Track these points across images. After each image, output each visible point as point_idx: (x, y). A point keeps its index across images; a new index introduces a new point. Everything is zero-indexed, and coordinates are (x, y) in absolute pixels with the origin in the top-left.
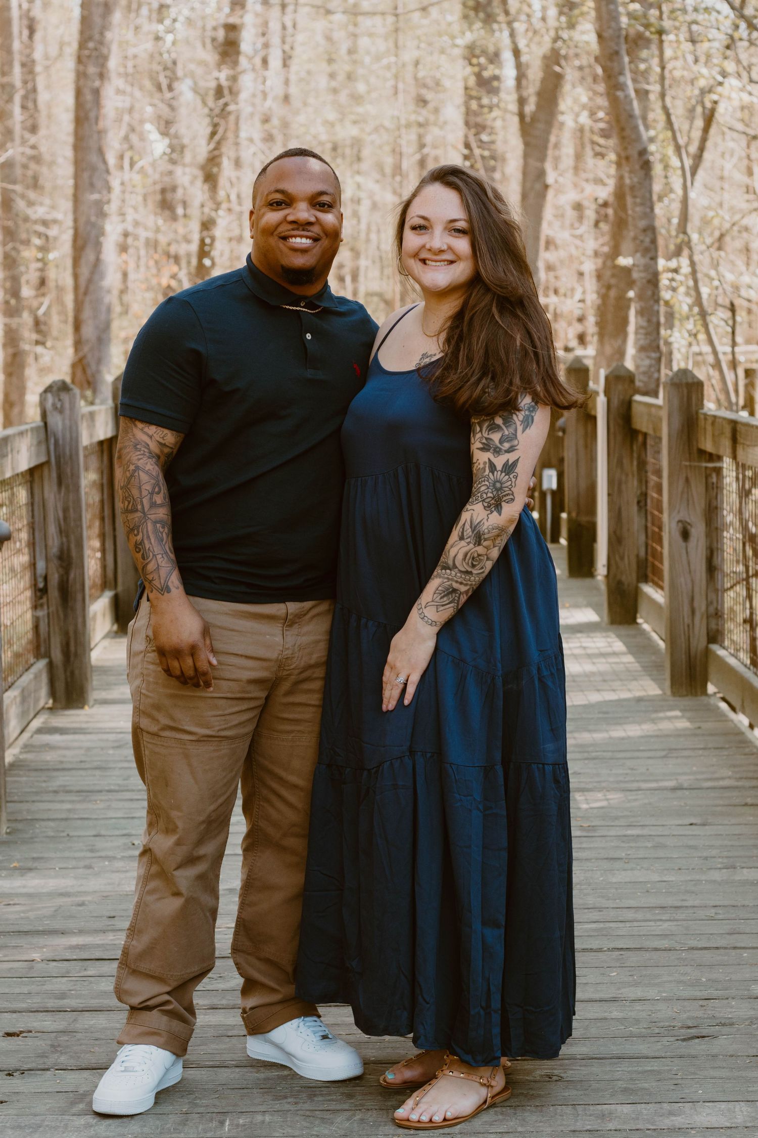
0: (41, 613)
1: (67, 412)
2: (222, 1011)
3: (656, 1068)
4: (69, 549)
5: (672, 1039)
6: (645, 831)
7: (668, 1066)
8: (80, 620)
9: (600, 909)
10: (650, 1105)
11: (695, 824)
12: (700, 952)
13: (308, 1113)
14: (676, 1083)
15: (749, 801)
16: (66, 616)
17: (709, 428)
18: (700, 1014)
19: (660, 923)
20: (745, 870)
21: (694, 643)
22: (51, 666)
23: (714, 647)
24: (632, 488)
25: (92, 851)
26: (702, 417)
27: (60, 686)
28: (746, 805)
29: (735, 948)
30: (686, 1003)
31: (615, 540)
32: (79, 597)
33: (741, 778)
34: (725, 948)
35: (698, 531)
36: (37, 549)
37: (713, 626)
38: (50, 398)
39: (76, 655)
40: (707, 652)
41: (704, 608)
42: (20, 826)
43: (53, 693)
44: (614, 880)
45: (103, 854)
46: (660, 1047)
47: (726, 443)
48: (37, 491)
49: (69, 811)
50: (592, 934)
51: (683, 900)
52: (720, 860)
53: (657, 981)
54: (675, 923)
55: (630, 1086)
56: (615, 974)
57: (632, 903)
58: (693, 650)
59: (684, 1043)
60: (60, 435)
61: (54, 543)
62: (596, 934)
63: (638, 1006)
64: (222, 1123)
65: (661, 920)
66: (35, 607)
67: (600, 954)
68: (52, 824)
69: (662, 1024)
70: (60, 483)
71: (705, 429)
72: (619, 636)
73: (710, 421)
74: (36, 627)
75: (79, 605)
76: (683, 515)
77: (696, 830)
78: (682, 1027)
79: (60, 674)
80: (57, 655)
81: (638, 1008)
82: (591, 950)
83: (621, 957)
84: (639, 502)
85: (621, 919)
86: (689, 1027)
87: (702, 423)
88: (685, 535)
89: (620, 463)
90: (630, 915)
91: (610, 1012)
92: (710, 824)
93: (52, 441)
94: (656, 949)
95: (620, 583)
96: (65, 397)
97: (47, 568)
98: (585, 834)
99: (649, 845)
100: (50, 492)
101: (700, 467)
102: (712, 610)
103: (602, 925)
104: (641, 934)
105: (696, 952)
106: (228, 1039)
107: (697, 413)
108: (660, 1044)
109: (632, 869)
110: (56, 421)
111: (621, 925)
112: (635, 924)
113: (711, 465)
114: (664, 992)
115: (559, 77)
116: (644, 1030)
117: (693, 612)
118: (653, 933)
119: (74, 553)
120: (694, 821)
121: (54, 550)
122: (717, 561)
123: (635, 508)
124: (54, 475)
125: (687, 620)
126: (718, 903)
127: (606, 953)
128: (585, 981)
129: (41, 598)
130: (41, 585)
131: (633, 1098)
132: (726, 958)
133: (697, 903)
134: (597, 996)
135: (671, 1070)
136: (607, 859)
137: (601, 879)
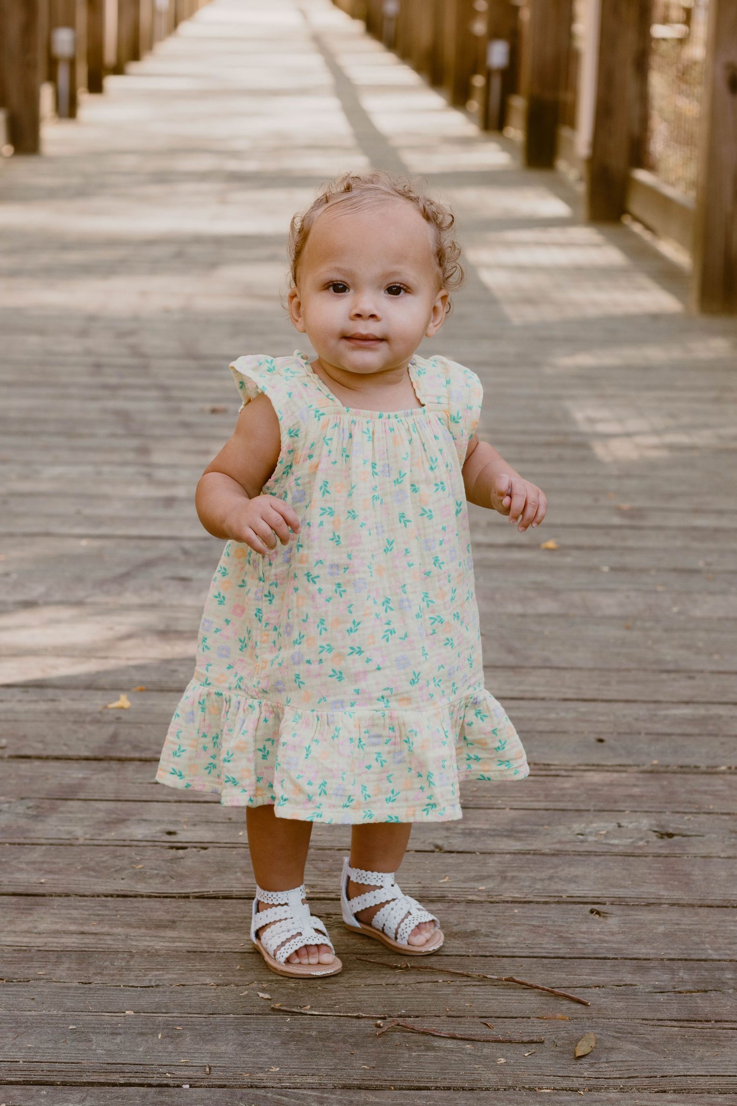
6: (725, 522)
9: (690, 674)
44: (697, 613)
50: (688, 729)
58: (733, 253)
62: (696, 730)
67: (716, 780)
76: (733, 56)
82: (695, 770)
85: (732, 697)
88: (734, 85)
95: (605, 169)
98: (625, 521)
103: (702, 711)
109: (723, 592)
111: (736, 711)
125: (729, 208)
127: (727, 777)
128: (704, 851)
136: (675, 570)
137: (675, 609)
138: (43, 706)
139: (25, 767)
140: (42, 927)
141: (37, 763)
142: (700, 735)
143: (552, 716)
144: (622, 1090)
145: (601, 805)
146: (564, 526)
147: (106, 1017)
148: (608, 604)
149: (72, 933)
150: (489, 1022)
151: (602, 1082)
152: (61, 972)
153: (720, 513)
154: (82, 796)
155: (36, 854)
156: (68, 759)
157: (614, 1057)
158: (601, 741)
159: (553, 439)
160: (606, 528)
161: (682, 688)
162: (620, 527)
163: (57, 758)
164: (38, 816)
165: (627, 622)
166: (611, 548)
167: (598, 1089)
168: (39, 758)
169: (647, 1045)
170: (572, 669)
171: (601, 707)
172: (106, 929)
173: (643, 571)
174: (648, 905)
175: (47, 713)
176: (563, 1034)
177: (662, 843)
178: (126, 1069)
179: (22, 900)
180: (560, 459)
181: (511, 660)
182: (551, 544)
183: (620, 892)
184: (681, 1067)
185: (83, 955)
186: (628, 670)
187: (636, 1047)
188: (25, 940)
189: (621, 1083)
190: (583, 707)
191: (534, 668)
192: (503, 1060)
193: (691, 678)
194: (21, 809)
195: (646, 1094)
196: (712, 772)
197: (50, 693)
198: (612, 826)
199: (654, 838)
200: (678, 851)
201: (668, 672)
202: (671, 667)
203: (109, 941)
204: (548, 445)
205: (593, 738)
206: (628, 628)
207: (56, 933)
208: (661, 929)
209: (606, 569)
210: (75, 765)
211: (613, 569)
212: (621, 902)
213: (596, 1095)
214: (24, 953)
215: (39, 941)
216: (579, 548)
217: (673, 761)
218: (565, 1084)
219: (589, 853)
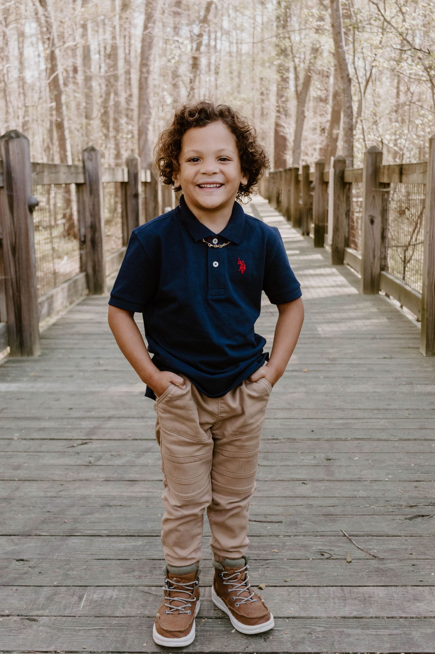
0: (83, 252)
1: (94, 161)
2: (112, 483)
3: (396, 547)
4: (95, 224)
5: (402, 517)
6: (361, 362)
7: (404, 544)
8: (100, 255)
9: (343, 410)
10: (398, 588)
11: (386, 358)
12: (405, 442)
13: (146, 588)
14: (413, 563)
15: (411, 345)
16: (94, 254)
17: (386, 172)
18: (415, 494)
19: (378, 420)
20: (419, 386)
21: (374, 270)
22: (87, 276)
23: (384, 273)
24: (343, 208)
25: (77, 367)
26: (382, 167)
27: (92, 285)
28: (409, 348)
29: (426, 440)
30: (406, 484)
31: (336, 230)
32: (100, 245)
33: (404, 334)
34: (420, 440)
35: (378, 220)
36: (81, 223)
37: (383, 263)
38: (86, 154)
39: (99, 271)
40: (380, 275)
41: (379, 255)
42: (46, 351)
43: (88, 287)
44: (348, 390)
45: (81, 368)
46: (395, 525)
47: (396, 177)
48: (81, 196)
49: (75, 344)
50: (340, 427)
51: (389, 405)
52: (404, 379)
53: (384, 465)
54: (387, 420)
55: (382, 566)
56: (357, 458)
57: (360, 406)
58: (373, 275)
59: (411, 522)
60: (91, 171)
61: (89, 220)
62: (342, 427)
63: (375, 486)
64: (81, 598)
65: (379, 418)
66: (81, 249)
67: (347, 442)
68: (63, 351)
69: (393, 503)
70: (91, 192)
71: (384, 173)
72: (337, 269)
73: (386, 168)
74: (81, 258)
75: (99, 249)
76: (371, 213)
77: (387, 361)
78: (407, 507)
79: (91, 279)
80: (90, 271)
81: (375, 488)
82: (341, 440)
83: (359, 445)
84: (346, 214)
85: (356, 417)
86: (411, 507)
87: (382, 170)
88: (372, 222)
89: (339, 197)
90: (360, 414)
91: (358, 491)
92: (394, 358)
93: (87, 174)
94: (379, 440)
95: (337, 248)
96: (93, 153)
97: (86, 231)
98: (330, 362)
99: (365, 369)
100: (87, 197)
101: (380, 191)
102: (383, 256)
103: (345, 421)
104: (369, 428)
105: (403, 442)
106: (108, 509)
107: (379, 166)
108: (395, 521)
110: (89, 164)
111: (356, 421)
112: (364, 421)
113: (385, 190)
114: (390, 474)
115: (310, 77)
116: (382, 508)
117: (374, 257)
118: (375, 427)
119: (97, 225)
120: (385, 356)
121: (89, 223)
122: (385, 234)
123: (344, 216)
124: (88, 189)
125: (371, 260)
126: (409, 407)
127: (350, 441)
128: (339, 464)
129: (82, 245)
130: (83, 239)
131: (385, 580)
132: (422, 447)
133: (396, 407)
134: (348, 477)
135: (406, 549)
136: (343, 377)
137: (342, 390)
138: (143, 424)
139: (136, 442)
140: (136, 490)
141: (139, 441)
142: (344, 429)
143: (299, 424)
144: (304, 536)
145: (310, 451)
146: (311, 364)
147: (152, 516)
148: (321, 389)
149: (145, 492)
150: (267, 516)
151: (298, 534)
152: (140, 503)
153: (360, 358)
154: (152, 451)
155: (136, 469)
156: (149, 440)
157: (303, 526)
158: (313, 431)
159: (311, 336)
160: (324, 364)
161: (340, 414)
162: (328, 364)
163: (146, 440)
164: (138, 457)
165: (326, 394)
166: (325, 371)
167: (297, 536)
168: (140, 440)
169: (314, 522)
170: (307, 409)
171: (314, 421)
172: (155, 491)
173: (334, 378)
174: (320, 481)
175: (144, 426)
176: (289, 520)
177: (327, 462)
178: (157, 531)
179: (131, 482)
180: (313, 343)
181: (288, 407)
182: (306, 370)
183: (312, 477)
184: (323, 529)
185: (147, 499)
186: (324, 409)
187: (310, 523)
188: (131, 494)
189: (304, 534)
190: (309, 421)
191: (295, 409)
192: (269, 528)
193: (344, 411)
194: (133, 455)
195: (311, 537)
196: (346, 440)
197: (145, 420)
198: (312, 457)
199: (325, 460)
200: (331, 464)
201: (337, 409)
202: (337, 408)
203: (156, 494)
204: (309, 338)
205: (310, 430)
206: (326, 396)
207: (140, 492)
208: (323, 488)
209: (322, 377)
210: (151, 441)
211: (324, 377)
212: (312, 480)
213: (296, 537)
214: (130, 498)
215: (135, 495)
216: (314, 371)
217: (334, 437)
218: (287, 534)
219: (304, 466)
